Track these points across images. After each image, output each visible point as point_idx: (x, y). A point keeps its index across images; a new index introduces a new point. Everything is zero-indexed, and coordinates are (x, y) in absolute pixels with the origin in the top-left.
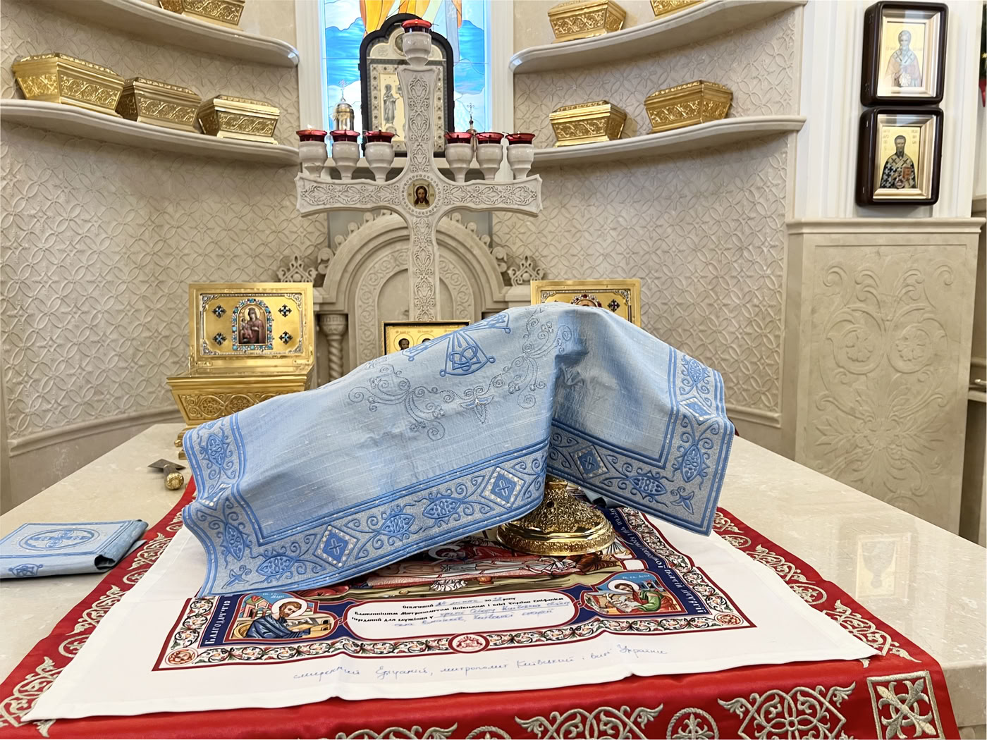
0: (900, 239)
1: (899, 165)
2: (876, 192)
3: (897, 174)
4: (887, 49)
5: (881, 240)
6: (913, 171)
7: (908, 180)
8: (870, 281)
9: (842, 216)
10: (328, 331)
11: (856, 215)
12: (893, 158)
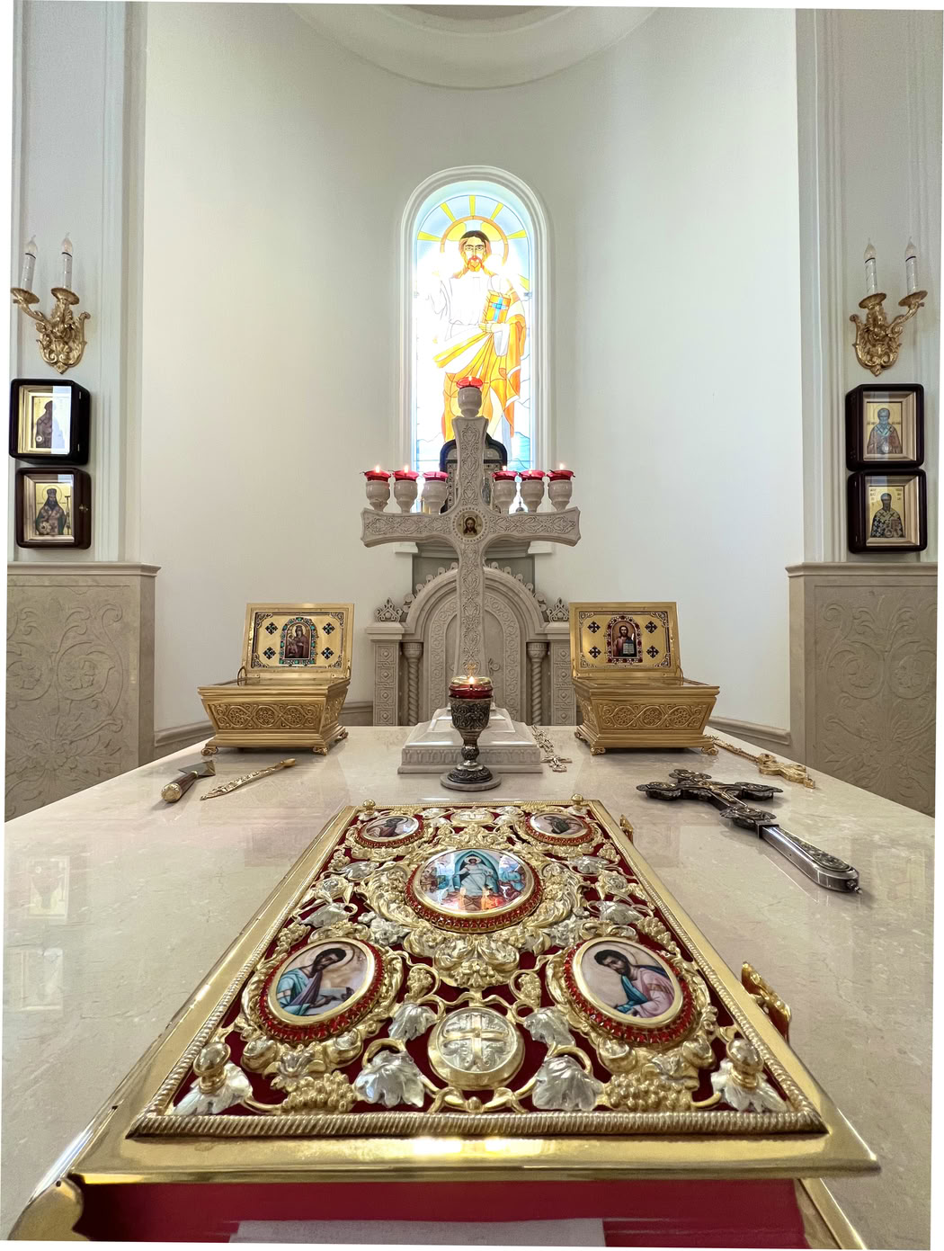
1: (887, 518)
3: (885, 526)
5: (874, 581)
6: (901, 523)
8: (866, 617)
9: (837, 560)
10: (408, 656)
11: (848, 560)
12: (882, 512)
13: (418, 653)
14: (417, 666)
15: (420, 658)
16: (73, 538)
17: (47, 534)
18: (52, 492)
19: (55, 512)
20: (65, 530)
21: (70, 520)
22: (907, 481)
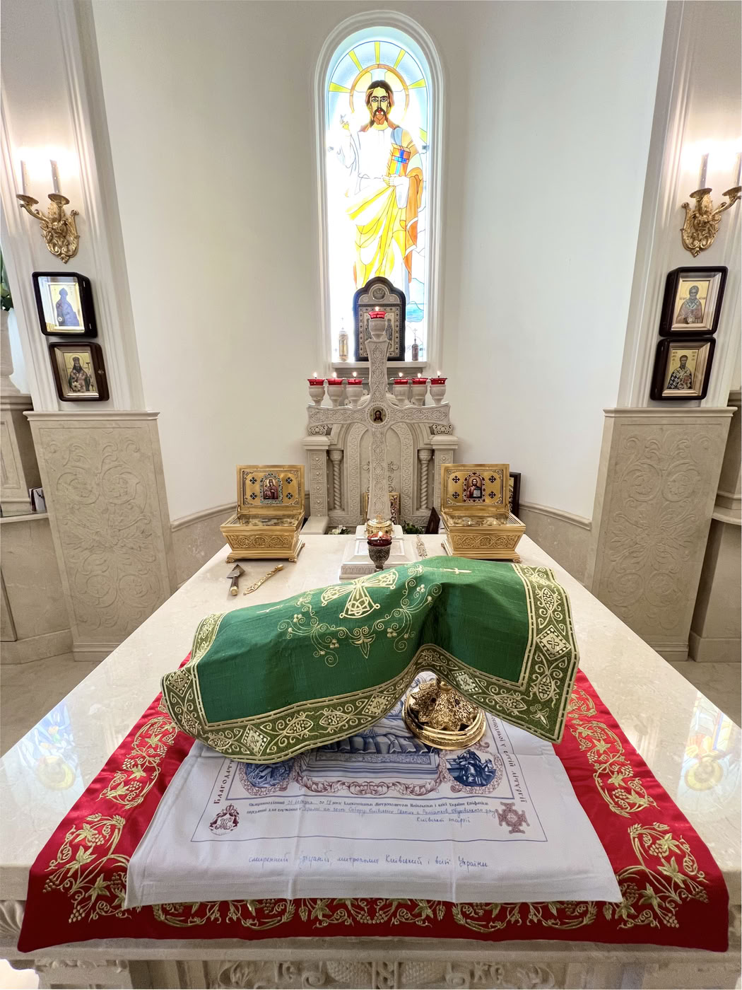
0: (677, 421)
1: (682, 374)
2: (665, 392)
3: (679, 380)
4: (681, 299)
5: (665, 421)
6: (691, 378)
7: (686, 384)
8: (654, 446)
9: (640, 406)
10: (333, 459)
11: (650, 405)
12: (678, 370)
13: (340, 458)
14: (339, 466)
15: (341, 461)
16: (97, 394)
17: (79, 391)
18: (76, 360)
19: (81, 375)
20: (91, 387)
21: (93, 380)
22: (702, 346)
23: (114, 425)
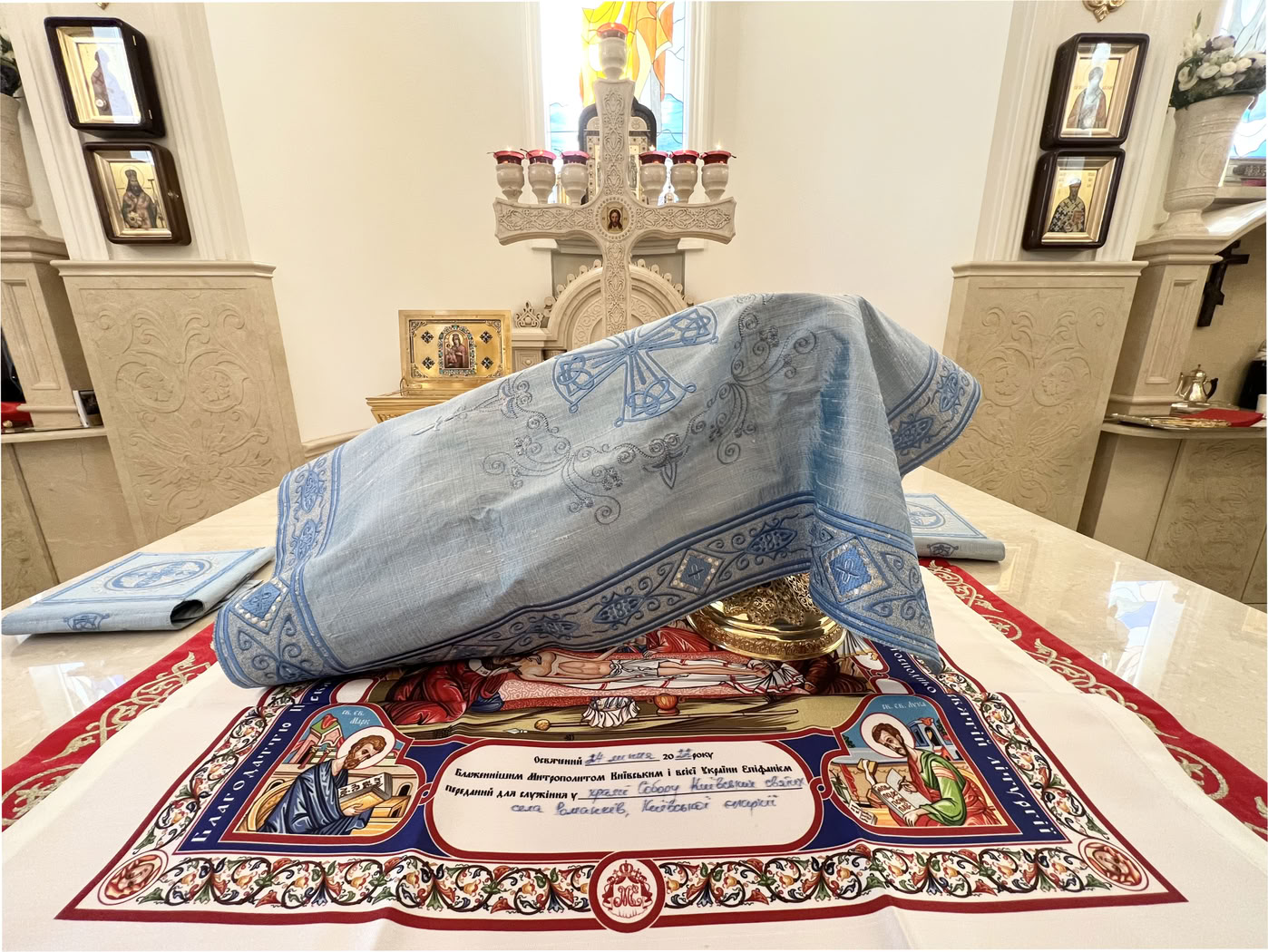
0: (1060, 282)
1: (1070, 209)
3: (1066, 218)
4: (1076, 88)
5: (1042, 283)
6: (1084, 215)
7: (1077, 224)
8: (1027, 322)
9: (1008, 259)
11: (1021, 258)
12: (1066, 201)
16: (170, 233)
17: (140, 227)
18: (131, 174)
19: (141, 200)
20: (158, 221)
21: (161, 209)
22: (1103, 164)
23: (201, 285)
